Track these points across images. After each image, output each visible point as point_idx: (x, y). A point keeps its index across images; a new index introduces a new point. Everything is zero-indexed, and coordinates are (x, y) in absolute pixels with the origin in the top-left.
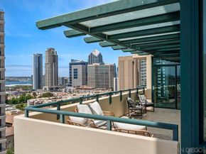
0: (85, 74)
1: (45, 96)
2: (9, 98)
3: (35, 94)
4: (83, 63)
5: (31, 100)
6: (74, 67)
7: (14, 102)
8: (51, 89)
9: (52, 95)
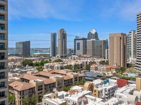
0: (85, 46)
1: (56, 61)
2: (34, 62)
3: (50, 60)
4: (84, 39)
5: (47, 64)
6: (77, 42)
7: (37, 65)
8: (62, 57)
9: (61, 61)
